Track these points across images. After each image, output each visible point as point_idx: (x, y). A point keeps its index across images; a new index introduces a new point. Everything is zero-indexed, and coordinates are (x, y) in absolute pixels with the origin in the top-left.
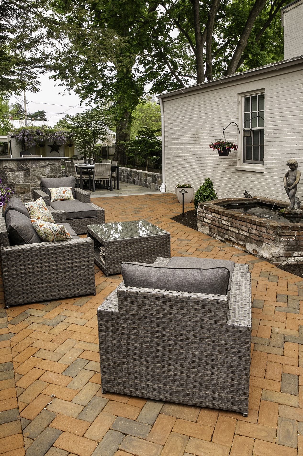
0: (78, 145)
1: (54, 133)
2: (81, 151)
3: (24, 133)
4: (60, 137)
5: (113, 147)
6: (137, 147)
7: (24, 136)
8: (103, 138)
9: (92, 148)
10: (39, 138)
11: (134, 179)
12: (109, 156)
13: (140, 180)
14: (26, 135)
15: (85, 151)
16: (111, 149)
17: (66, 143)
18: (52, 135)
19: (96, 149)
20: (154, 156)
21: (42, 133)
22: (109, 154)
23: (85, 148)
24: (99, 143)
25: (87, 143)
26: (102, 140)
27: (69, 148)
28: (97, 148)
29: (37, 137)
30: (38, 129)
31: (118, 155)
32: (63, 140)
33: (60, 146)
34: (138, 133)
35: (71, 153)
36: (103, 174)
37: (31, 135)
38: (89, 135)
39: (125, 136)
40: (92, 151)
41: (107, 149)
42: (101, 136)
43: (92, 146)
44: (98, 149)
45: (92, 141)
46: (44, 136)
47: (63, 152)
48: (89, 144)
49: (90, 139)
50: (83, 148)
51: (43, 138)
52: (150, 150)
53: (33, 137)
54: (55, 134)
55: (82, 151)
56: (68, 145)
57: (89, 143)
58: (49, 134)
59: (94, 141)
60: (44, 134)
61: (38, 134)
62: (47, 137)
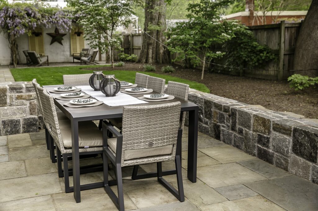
0: (88, 34)
1: (53, 13)
2: (92, 42)
3: (7, 13)
4: (61, 20)
5: (139, 35)
6: (188, 36)
7: (6, 18)
8: (126, 21)
9: (109, 38)
10: (31, 22)
11: (219, 126)
12: (133, 49)
13: (241, 132)
14: (9, 17)
15: (100, 43)
16: (136, 39)
17: (72, 30)
18: (51, 17)
19: (116, 40)
20: (218, 53)
21: (35, 14)
22: (133, 46)
23: (100, 38)
24: (120, 29)
25: (102, 29)
26: (124, 24)
27: (78, 38)
28: (117, 37)
29: (27, 20)
30: (29, 7)
31: (148, 49)
32: (67, 26)
33: (64, 35)
34: (188, 9)
35: (80, 46)
36: (151, 144)
37: (18, 16)
38: (104, 16)
39: (159, 18)
40: (110, 43)
41: (130, 39)
42: (123, 18)
43: (110, 35)
44: (119, 39)
45: (109, 25)
46: (39, 19)
47: (68, 44)
48: (105, 32)
49: (106, 23)
50: (96, 38)
51: (37, 22)
52: (211, 40)
53: (21, 19)
54: (54, 15)
55: (94, 43)
56: (76, 33)
57: (104, 29)
58: (45, 15)
59: (113, 26)
60: (38, 15)
61: (29, 15)
62: (43, 21)
